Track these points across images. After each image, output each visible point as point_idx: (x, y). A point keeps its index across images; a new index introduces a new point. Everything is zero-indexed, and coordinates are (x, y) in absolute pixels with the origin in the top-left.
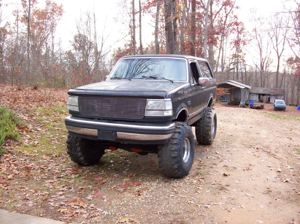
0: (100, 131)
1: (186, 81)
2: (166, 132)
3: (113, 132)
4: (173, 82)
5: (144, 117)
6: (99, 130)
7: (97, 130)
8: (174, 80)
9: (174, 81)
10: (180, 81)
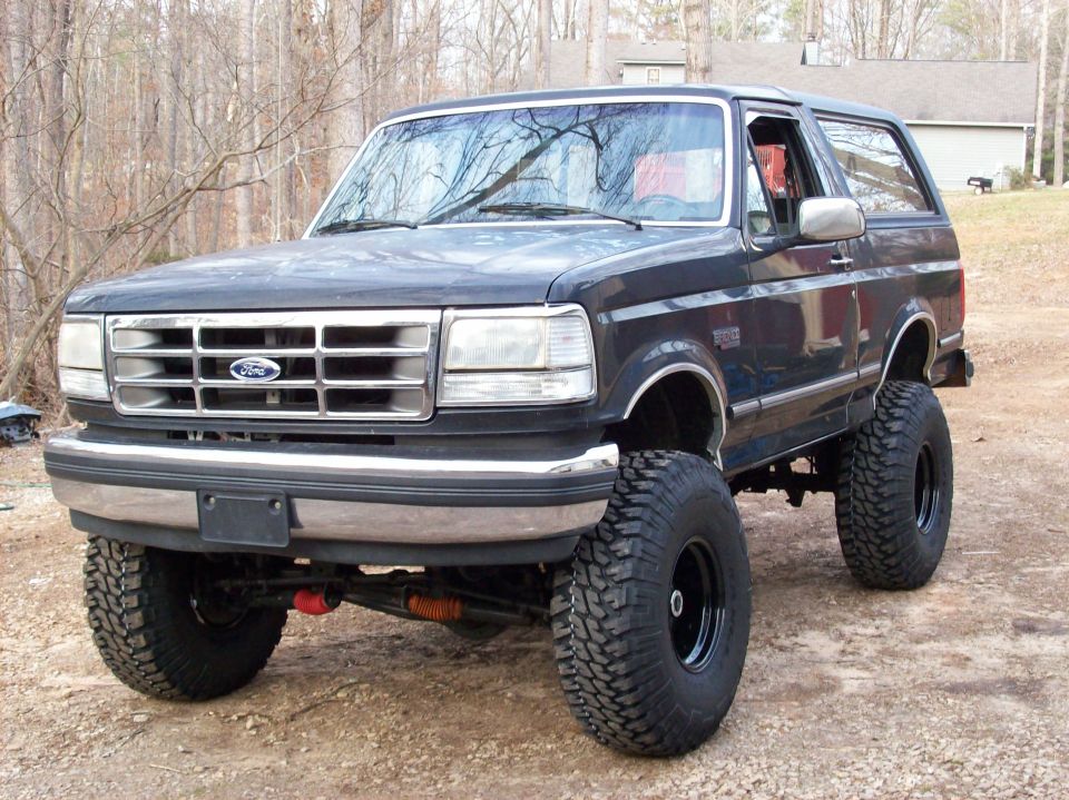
0: (212, 500)
1: (719, 218)
2: (572, 491)
3: (273, 502)
4: (639, 228)
5: (436, 409)
6: (202, 495)
7: (192, 495)
8: (649, 218)
9: (643, 223)
10: (681, 219)
